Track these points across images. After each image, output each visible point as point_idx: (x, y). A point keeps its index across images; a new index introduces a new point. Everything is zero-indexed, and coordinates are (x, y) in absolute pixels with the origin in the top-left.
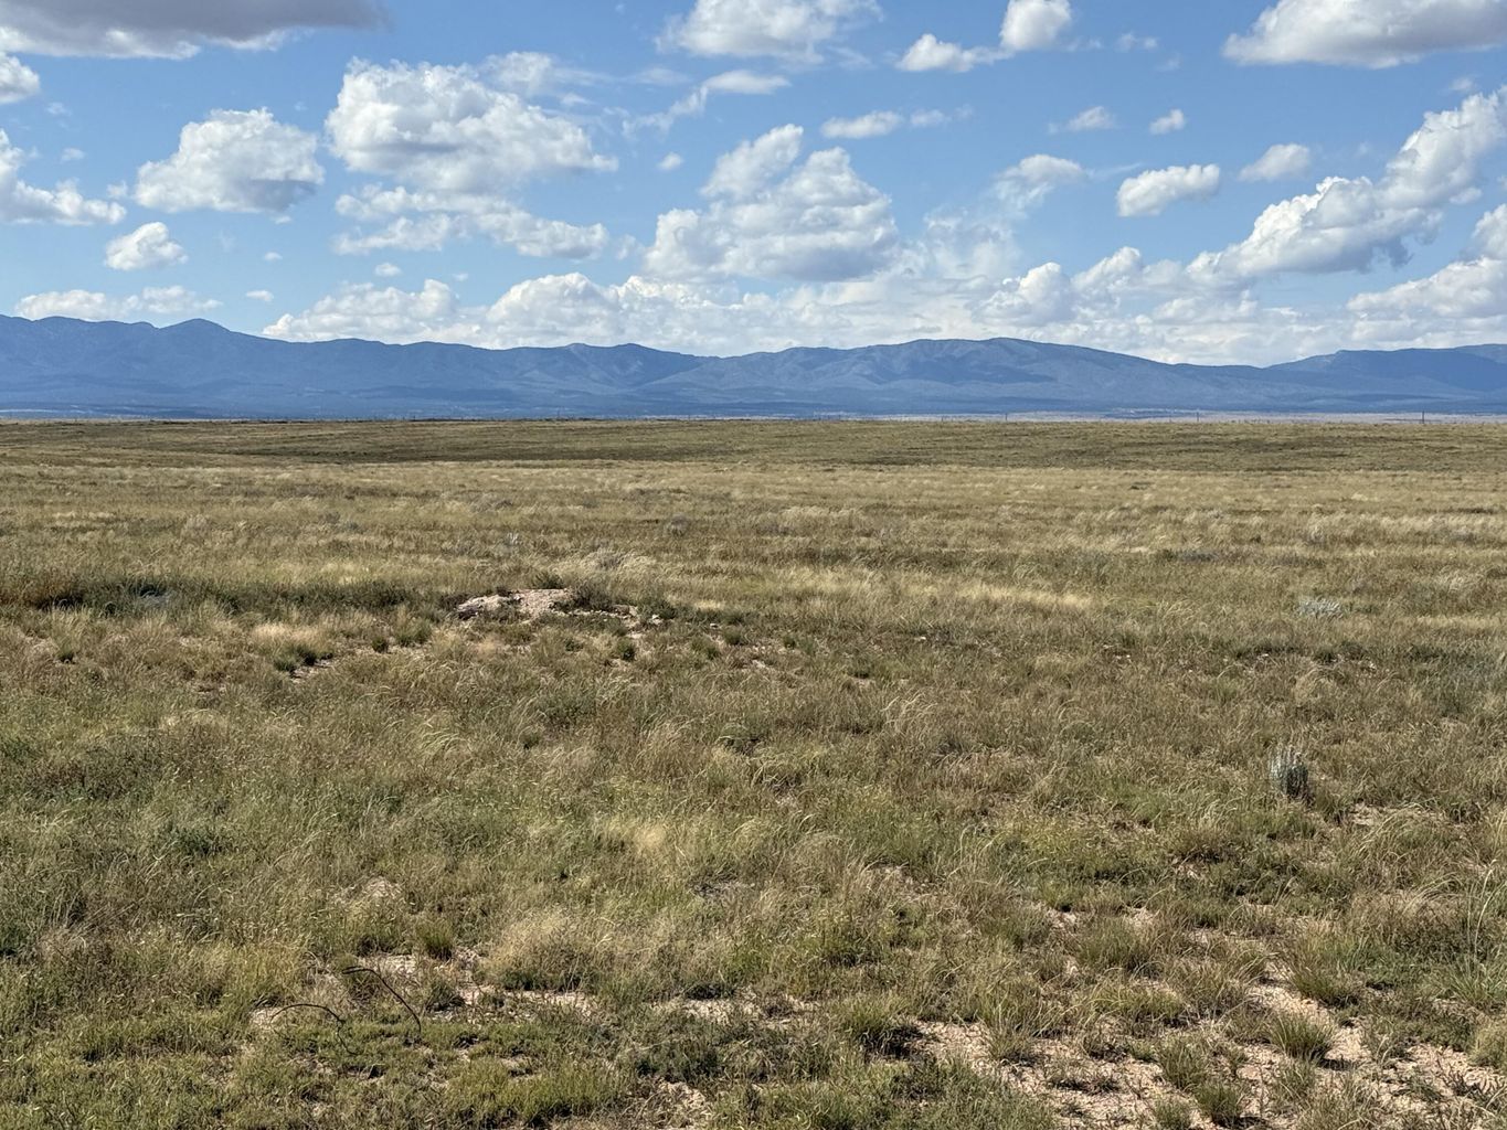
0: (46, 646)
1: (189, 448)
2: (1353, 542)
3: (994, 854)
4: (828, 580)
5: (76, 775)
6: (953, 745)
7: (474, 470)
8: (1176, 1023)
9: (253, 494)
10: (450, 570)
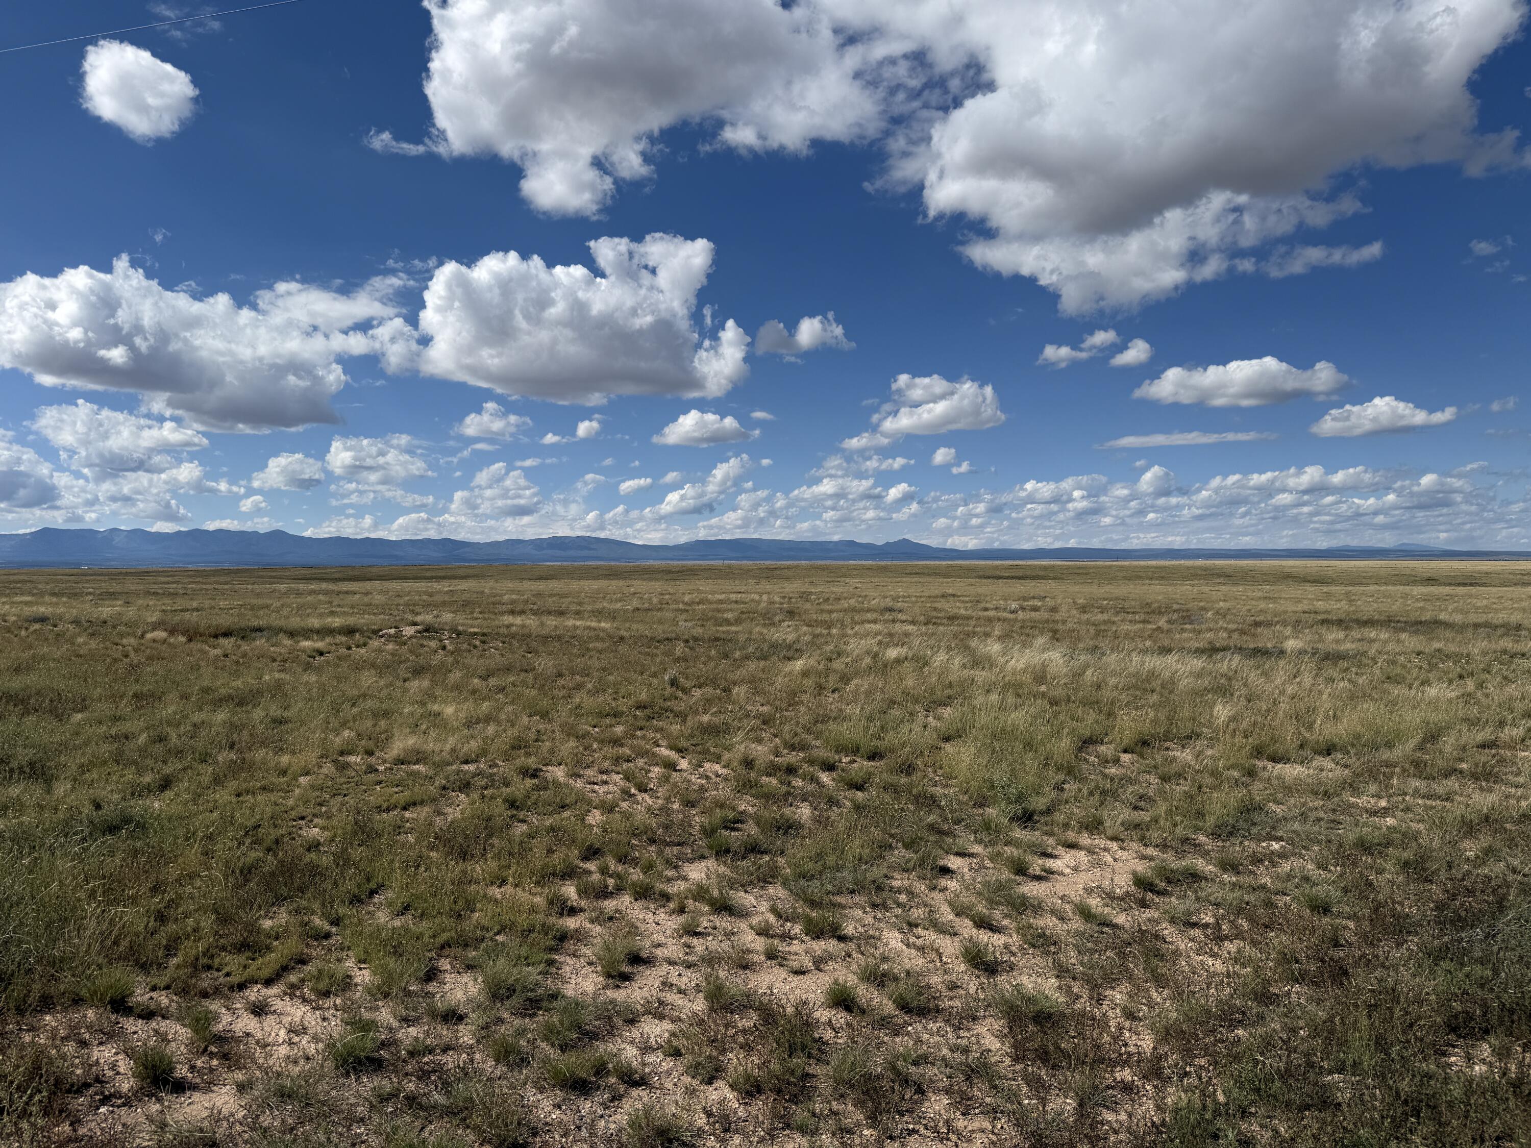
0: (218, 652)
1: (274, 577)
2: (698, 603)
3: (571, 710)
4: (518, 620)
5: (230, 698)
6: (560, 675)
7: (386, 584)
8: (629, 761)
9: (299, 594)
10: (375, 620)
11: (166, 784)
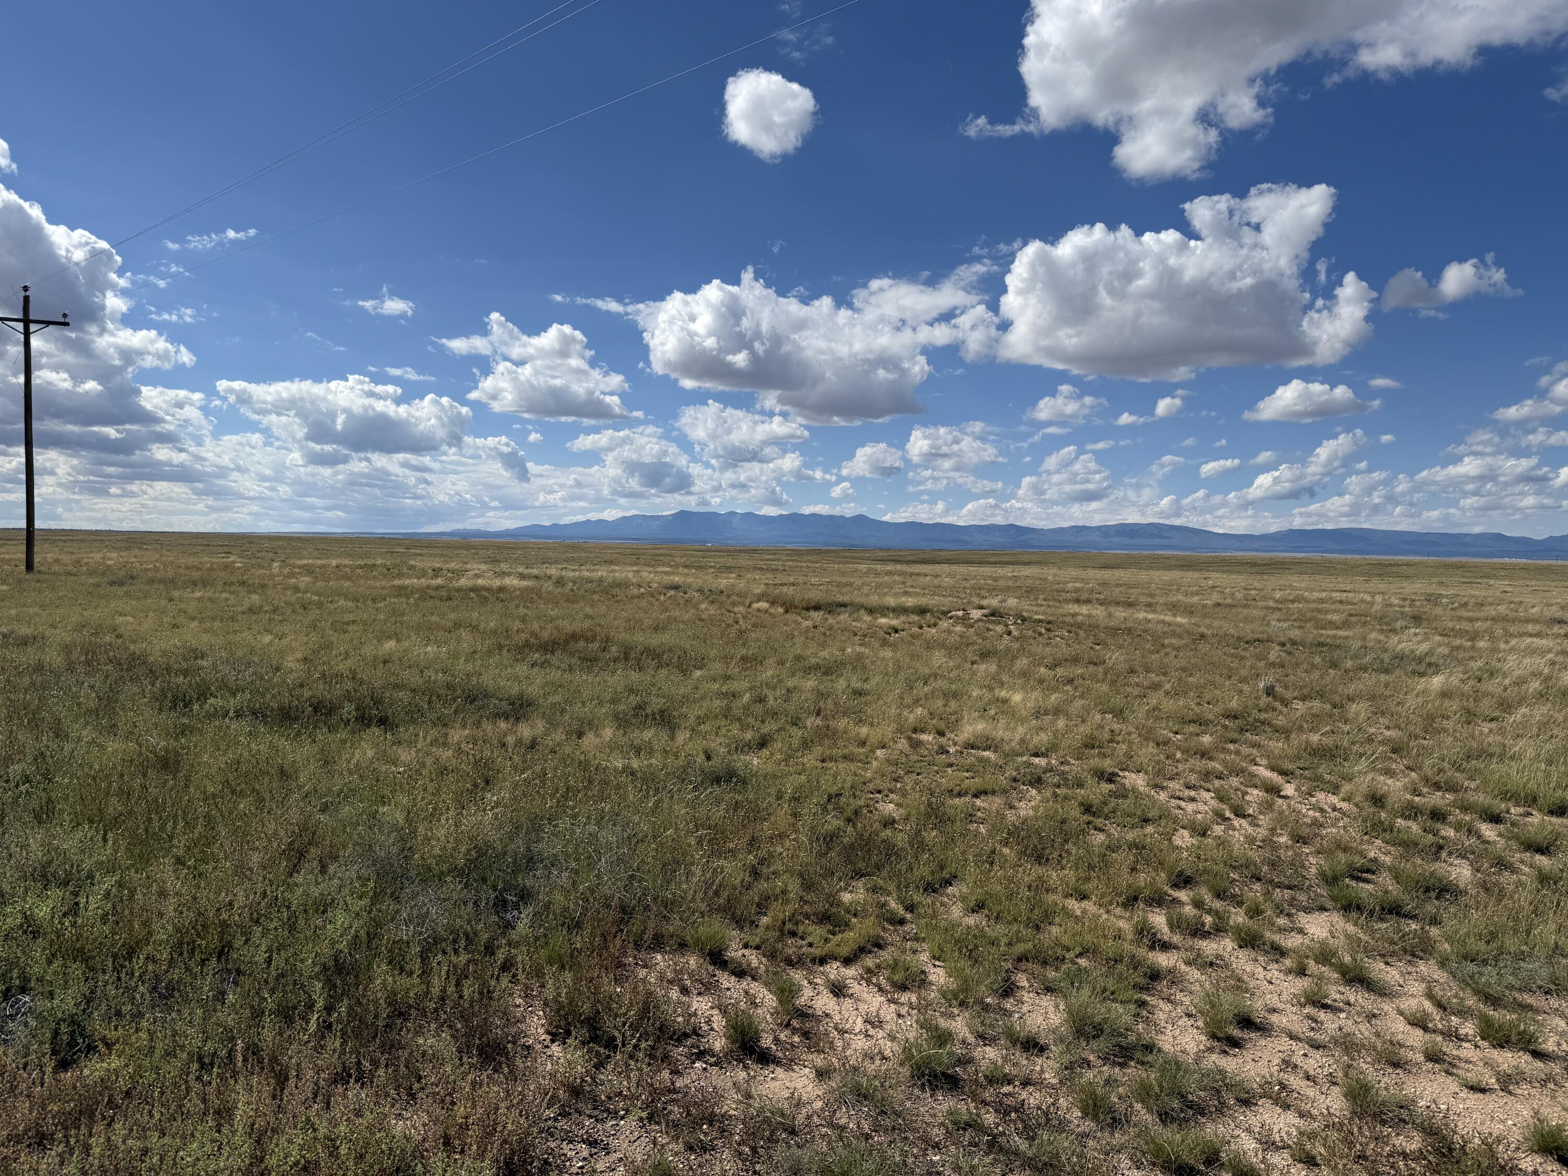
0: (808, 623)
1: (856, 558)
2: (1293, 601)
3: (1148, 711)
4: (1084, 610)
5: (817, 667)
6: (1132, 671)
7: (954, 568)
8: (1220, 778)
9: (877, 574)
10: (945, 602)
11: (763, 743)
